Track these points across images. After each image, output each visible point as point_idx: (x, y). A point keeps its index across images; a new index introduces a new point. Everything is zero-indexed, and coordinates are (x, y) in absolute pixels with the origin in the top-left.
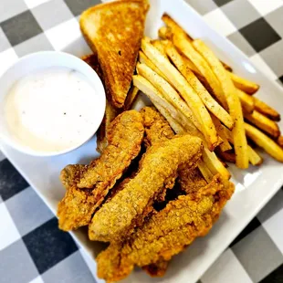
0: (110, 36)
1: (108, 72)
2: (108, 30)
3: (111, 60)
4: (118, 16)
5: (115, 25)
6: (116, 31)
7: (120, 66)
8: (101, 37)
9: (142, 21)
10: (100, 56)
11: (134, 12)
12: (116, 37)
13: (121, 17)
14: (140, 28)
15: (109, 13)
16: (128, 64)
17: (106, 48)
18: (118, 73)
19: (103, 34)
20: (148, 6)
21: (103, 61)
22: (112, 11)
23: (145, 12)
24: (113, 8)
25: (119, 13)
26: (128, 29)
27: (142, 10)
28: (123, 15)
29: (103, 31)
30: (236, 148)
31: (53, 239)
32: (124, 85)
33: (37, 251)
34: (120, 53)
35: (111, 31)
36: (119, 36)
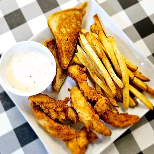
0: (63, 30)
1: (60, 51)
2: (62, 26)
3: (62, 44)
4: (68, 18)
5: (66, 23)
6: (66, 26)
7: (67, 47)
8: (58, 31)
9: (81, 21)
10: (57, 42)
11: (77, 16)
12: (66, 30)
13: (70, 19)
14: (80, 25)
15: (64, 17)
16: (71, 45)
17: (60, 37)
18: (66, 51)
19: (59, 29)
20: (85, 12)
21: (58, 45)
22: (65, 15)
23: (83, 15)
24: (66, 14)
25: (69, 16)
26: (73, 26)
27: (81, 15)
28: (71, 18)
29: (59, 27)
30: (124, 98)
31: (28, 131)
32: (68, 58)
33: (20, 136)
34: (67, 39)
35: (64, 27)
36: (68, 30)
